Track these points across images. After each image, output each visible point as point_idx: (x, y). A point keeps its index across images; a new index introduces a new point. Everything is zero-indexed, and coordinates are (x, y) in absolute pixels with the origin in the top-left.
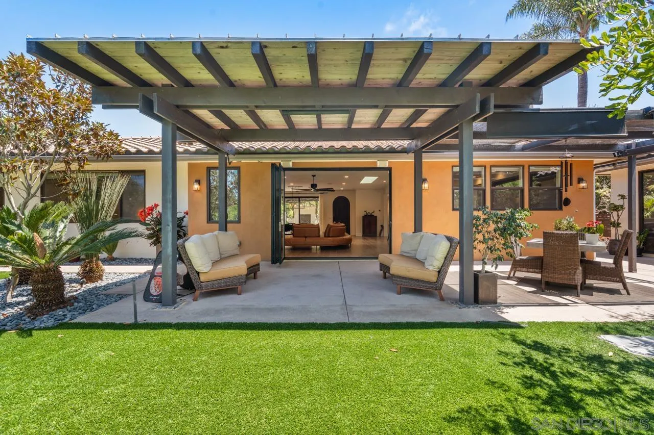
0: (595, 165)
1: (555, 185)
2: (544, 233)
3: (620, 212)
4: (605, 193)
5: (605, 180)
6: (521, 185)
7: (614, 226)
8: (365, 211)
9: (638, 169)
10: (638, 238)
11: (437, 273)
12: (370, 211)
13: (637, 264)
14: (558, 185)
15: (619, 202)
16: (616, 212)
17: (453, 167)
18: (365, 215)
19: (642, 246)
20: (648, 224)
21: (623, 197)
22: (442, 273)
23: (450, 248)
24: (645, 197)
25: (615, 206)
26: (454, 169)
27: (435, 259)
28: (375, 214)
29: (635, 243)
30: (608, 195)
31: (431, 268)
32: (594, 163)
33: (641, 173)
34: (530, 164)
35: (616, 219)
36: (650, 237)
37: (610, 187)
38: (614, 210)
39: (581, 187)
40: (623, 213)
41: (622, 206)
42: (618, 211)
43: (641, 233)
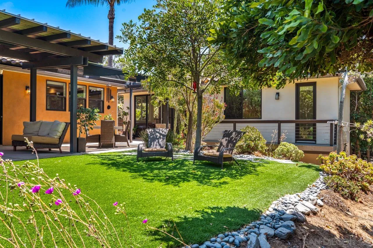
0: (118, 90)
1: (101, 99)
2: (101, 121)
3: (127, 116)
4: (120, 106)
5: (121, 98)
6: (84, 97)
7: (125, 124)
9: (134, 94)
10: (133, 130)
11: (58, 139)
14: (102, 99)
15: (127, 111)
17: (47, 80)
19: (135, 134)
20: (137, 123)
21: (128, 108)
22: (61, 139)
23: (66, 126)
24: (136, 110)
25: (125, 113)
26: (48, 82)
27: (58, 132)
29: (132, 132)
30: (122, 107)
31: (56, 137)
32: (118, 89)
33: (135, 96)
34: (90, 85)
35: (125, 120)
36: (137, 129)
37: (123, 103)
39: (112, 101)
40: (128, 117)
41: (128, 113)
42: (126, 116)
43: (134, 127)
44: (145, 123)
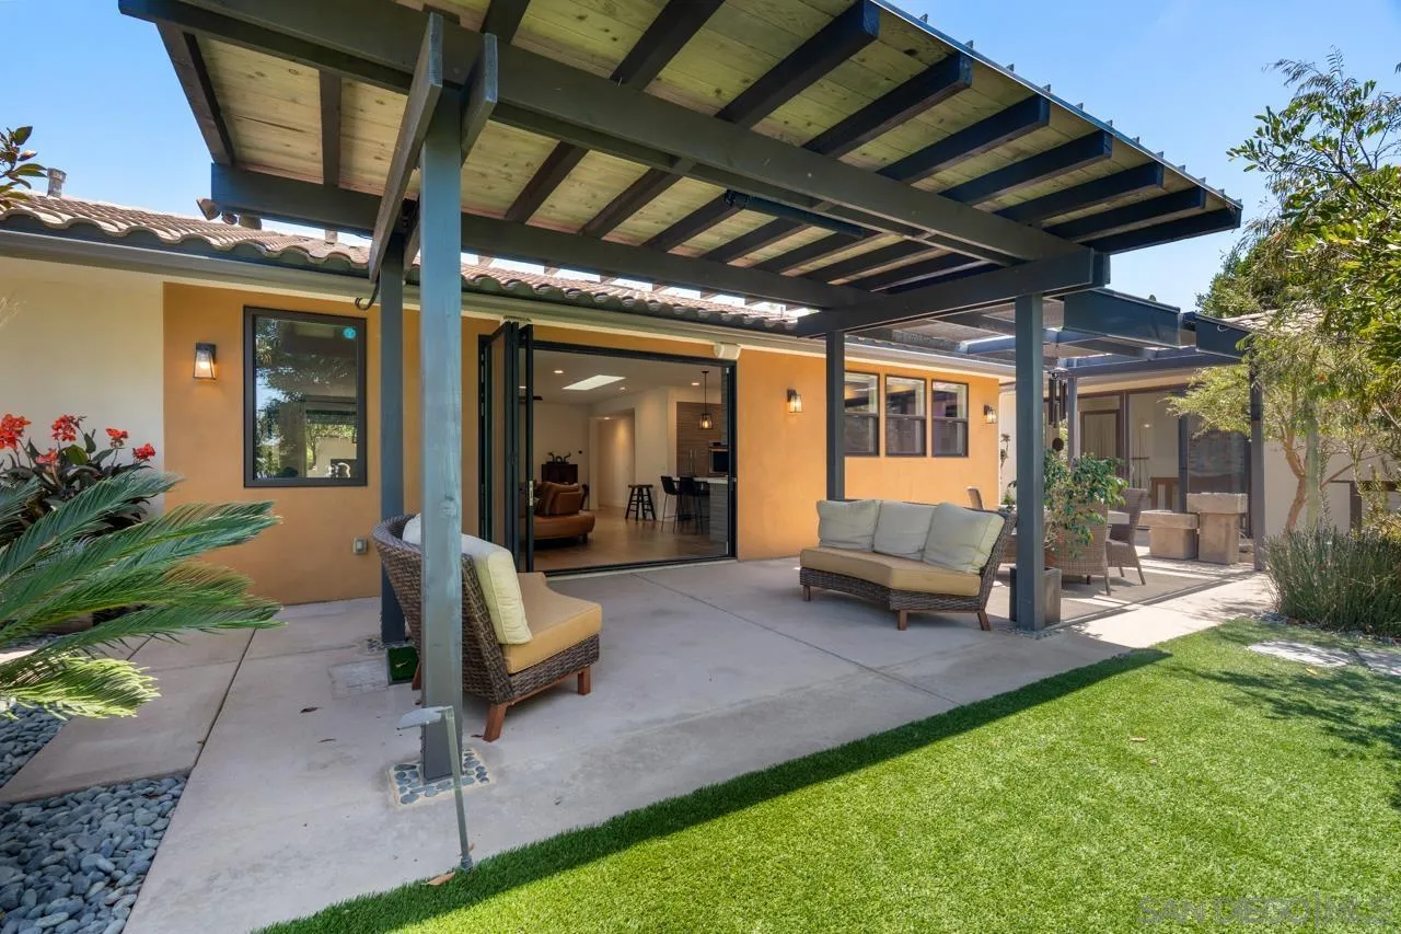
0: (1001, 385)
6: (921, 412)
8: (551, 454)
11: (979, 578)
12: (560, 452)
18: (548, 463)
22: (988, 576)
23: (1004, 528)
27: (978, 550)
28: (571, 461)
31: (969, 569)
32: (1000, 382)
34: (934, 377)
39: (989, 421)
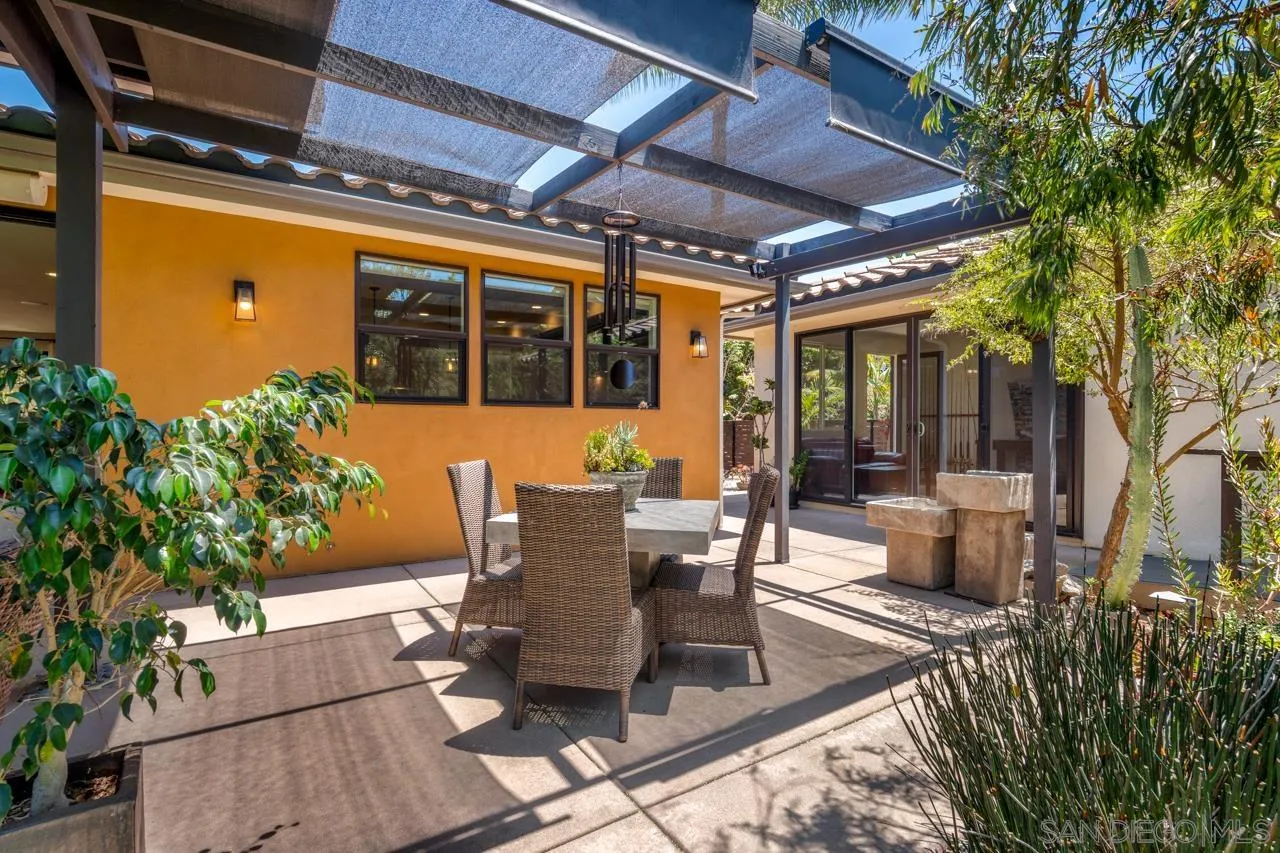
1: (646, 345)
2: (519, 490)
3: (767, 416)
4: (750, 382)
7: (758, 446)
9: (792, 327)
10: (791, 471)
13: (790, 529)
14: (649, 347)
15: (767, 396)
16: (761, 416)
17: (358, 255)
19: (798, 486)
20: (807, 440)
21: (770, 383)
24: (803, 390)
25: (760, 403)
29: (787, 481)
30: (753, 384)
33: (799, 337)
34: (588, 280)
35: (761, 431)
36: (810, 468)
38: (758, 412)
39: (696, 354)
40: (771, 418)
41: (770, 403)
42: (764, 414)
43: (797, 460)
44: (843, 437)
